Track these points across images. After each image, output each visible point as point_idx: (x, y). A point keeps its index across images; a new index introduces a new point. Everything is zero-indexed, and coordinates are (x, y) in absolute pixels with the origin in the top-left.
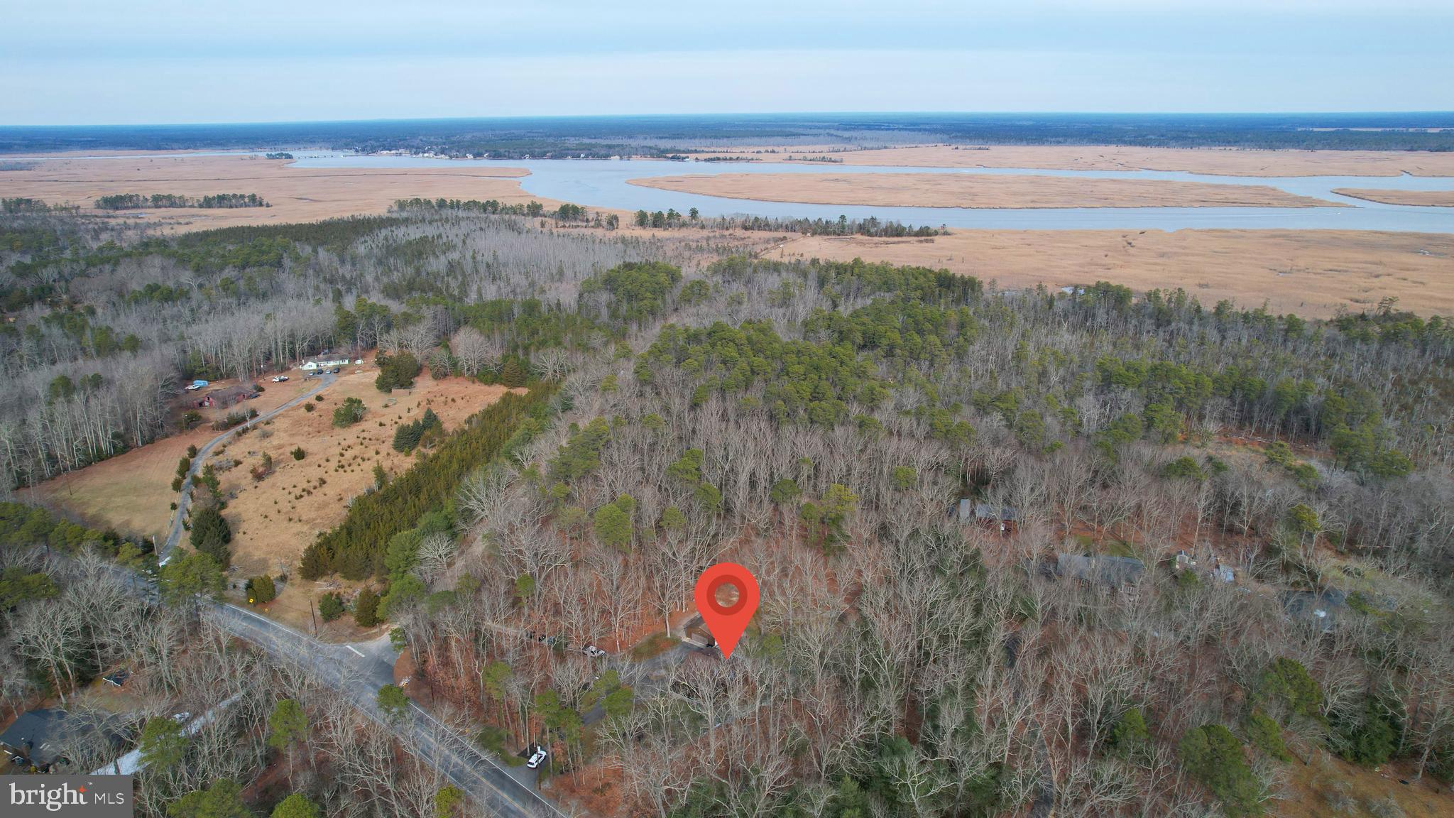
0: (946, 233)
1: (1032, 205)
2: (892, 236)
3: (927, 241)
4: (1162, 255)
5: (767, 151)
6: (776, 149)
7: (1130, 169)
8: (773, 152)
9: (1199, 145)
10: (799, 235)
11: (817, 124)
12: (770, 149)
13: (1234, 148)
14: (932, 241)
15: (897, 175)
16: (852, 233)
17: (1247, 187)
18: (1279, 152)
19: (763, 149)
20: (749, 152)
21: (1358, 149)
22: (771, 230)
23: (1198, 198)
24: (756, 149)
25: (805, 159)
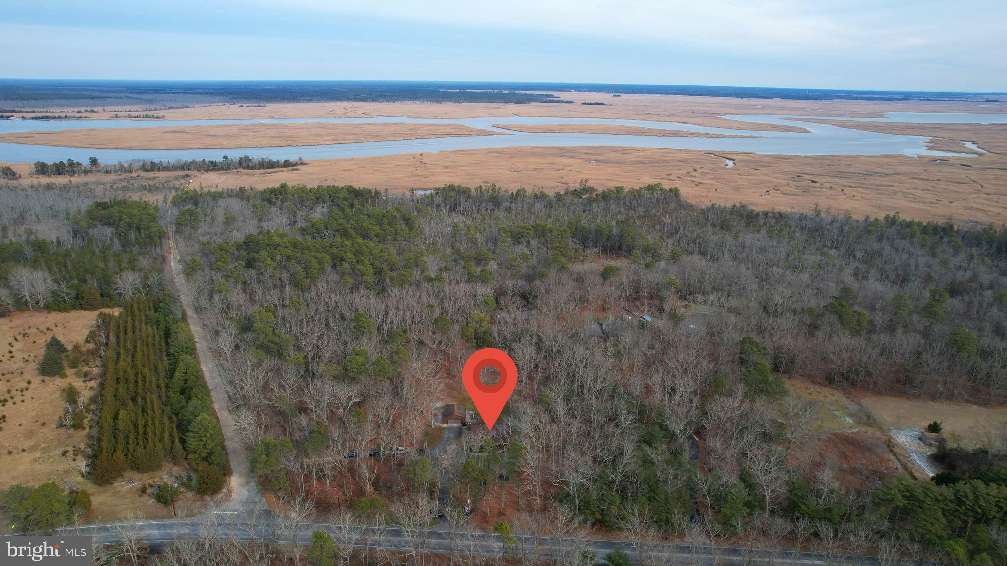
0: (302, 164)
1: (338, 142)
2: (269, 168)
3: (294, 170)
4: (446, 167)
5: (86, 111)
6: (95, 109)
7: (371, 116)
8: (93, 111)
9: (397, 100)
10: (196, 173)
11: (110, 89)
12: (89, 109)
13: (418, 102)
14: (298, 170)
15: (219, 126)
16: (236, 169)
17: (449, 125)
18: (443, 104)
19: (83, 109)
20: (70, 111)
21: (481, 102)
22: (169, 171)
23: (428, 132)
24: (76, 109)
25: (130, 117)
